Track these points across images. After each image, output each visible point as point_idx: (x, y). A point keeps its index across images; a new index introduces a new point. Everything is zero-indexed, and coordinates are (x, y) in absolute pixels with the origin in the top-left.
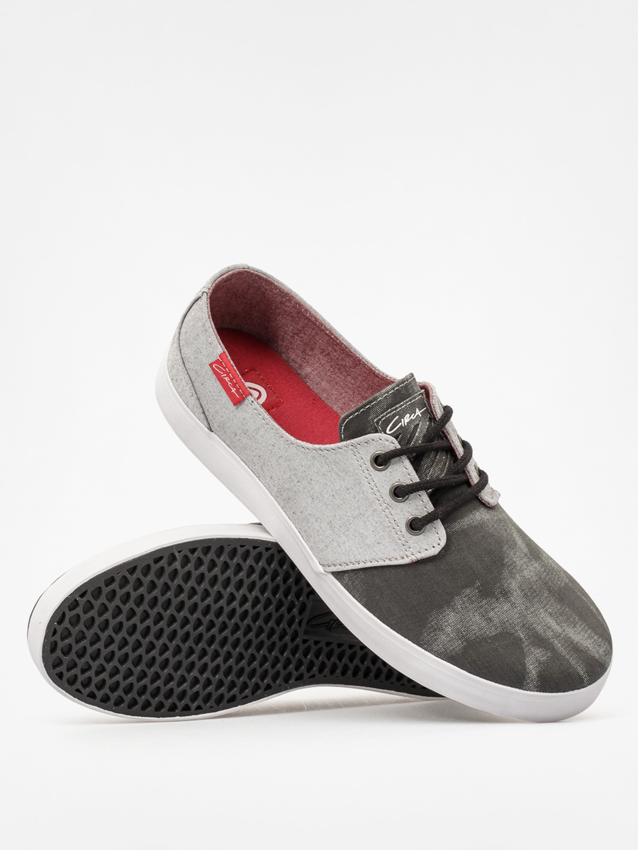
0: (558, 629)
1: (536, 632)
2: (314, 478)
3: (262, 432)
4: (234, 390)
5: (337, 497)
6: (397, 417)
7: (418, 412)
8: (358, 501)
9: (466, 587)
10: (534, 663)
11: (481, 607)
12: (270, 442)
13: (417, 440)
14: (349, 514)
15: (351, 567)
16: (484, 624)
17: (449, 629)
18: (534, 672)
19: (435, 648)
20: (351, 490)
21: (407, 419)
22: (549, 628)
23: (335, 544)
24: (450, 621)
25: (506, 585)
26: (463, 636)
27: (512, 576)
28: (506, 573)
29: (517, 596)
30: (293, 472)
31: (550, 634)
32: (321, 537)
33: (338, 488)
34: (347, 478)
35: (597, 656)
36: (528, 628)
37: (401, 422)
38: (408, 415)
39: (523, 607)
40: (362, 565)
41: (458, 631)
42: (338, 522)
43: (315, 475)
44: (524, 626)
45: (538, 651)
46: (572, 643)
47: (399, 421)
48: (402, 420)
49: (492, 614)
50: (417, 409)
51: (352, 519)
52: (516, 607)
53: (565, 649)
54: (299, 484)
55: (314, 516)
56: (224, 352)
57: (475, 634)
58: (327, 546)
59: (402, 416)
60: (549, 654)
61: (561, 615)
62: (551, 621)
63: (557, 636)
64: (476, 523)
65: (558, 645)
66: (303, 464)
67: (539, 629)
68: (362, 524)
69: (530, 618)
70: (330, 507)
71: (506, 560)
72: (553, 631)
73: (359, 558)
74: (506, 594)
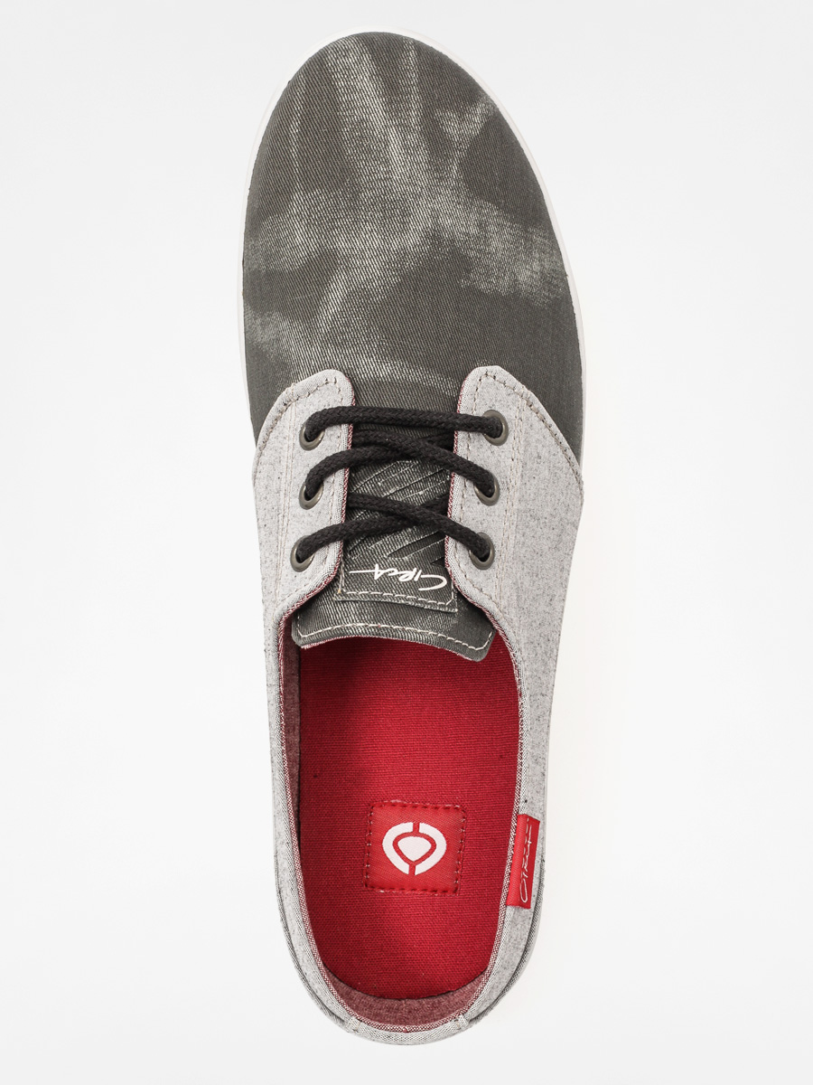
0: (393, 135)
1: (431, 155)
6: (420, 589)
7: (378, 573)
9: (481, 293)
10: (471, 121)
11: (480, 251)
13: (413, 536)
16: (492, 228)
17: (536, 266)
18: (479, 111)
21: (409, 575)
22: (406, 147)
24: (529, 273)
25: (426, 248)
26: (526, 239)
27: (403, 254)
28: (409, 264)
29: (419, 223)
31: (412, 138)
35: (366, 58)
36: (437, 170)
37: (420, 578)
38: (401, 579)
39: (422, 202)
41: (528, 251)
44: (441, 179)
45: (450, 130)
46: (390, 102)
47: (423, 582)
48: (416, 579)
49: (474, 231)
50: (376, 578)
52: (433, 210)
53: (408, 102)
56: (506, 905)
57: (511, 228)
59: (412, 586)
60: (438, 113)
61: (370, 151)
62: (395, 154)
63: (404, 128)
64: (399, 363)
65: (414, 117)
67: (422, 156)
69: (423, 180)
71: (394, 281)
72: (405, 139)
74: (434, 237)
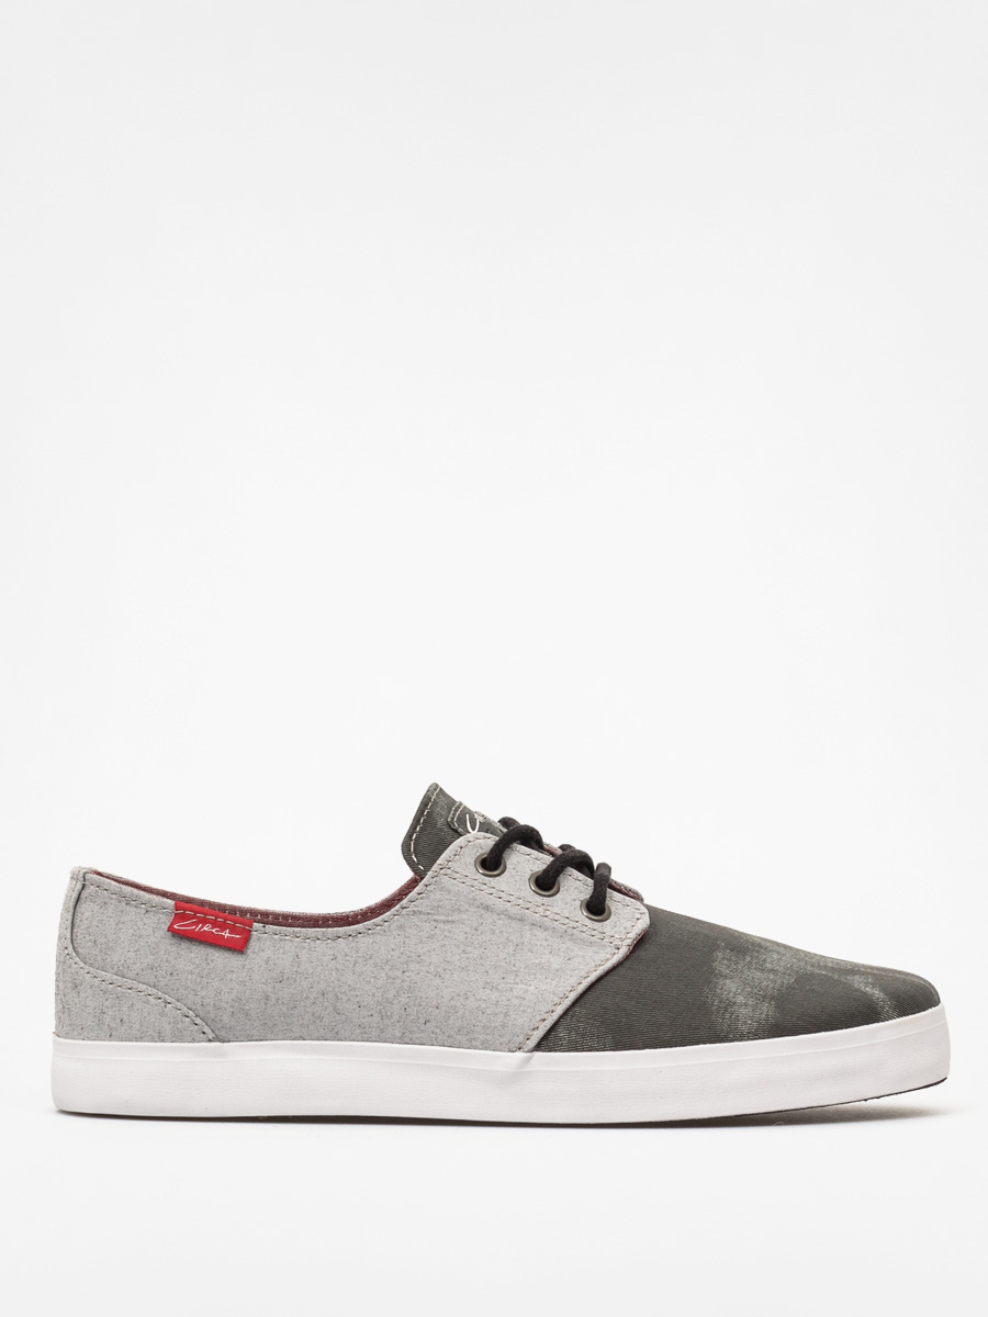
2: (421, 951)
3: (304, 956)
4: (226, 934)
5: (469, 949)
8: (501, 932)
9: (712, 952)
11: (750, 963)
12: (325, 959)
14: (502, 956)
15: (560, 1010)
16: (772, 976)
17: (740, 999)
19: (745, 1029)
20: (481, 928)
23: (516, 1002)
24: (733, 990)
30: (387, 968)
32: (488, 1011)
33: (462, 938)
34: (465, 917)
40: (573, 996)
41: (753, 995)
42: (497, 976)
43: (420, 946)
51: (512, 958)
54: (407, 974)
55: (459, 995)
58: (506, 1014)
66: (393, 946)
68: (529, 954)
70: (471, 968)
73: (560, 991)
